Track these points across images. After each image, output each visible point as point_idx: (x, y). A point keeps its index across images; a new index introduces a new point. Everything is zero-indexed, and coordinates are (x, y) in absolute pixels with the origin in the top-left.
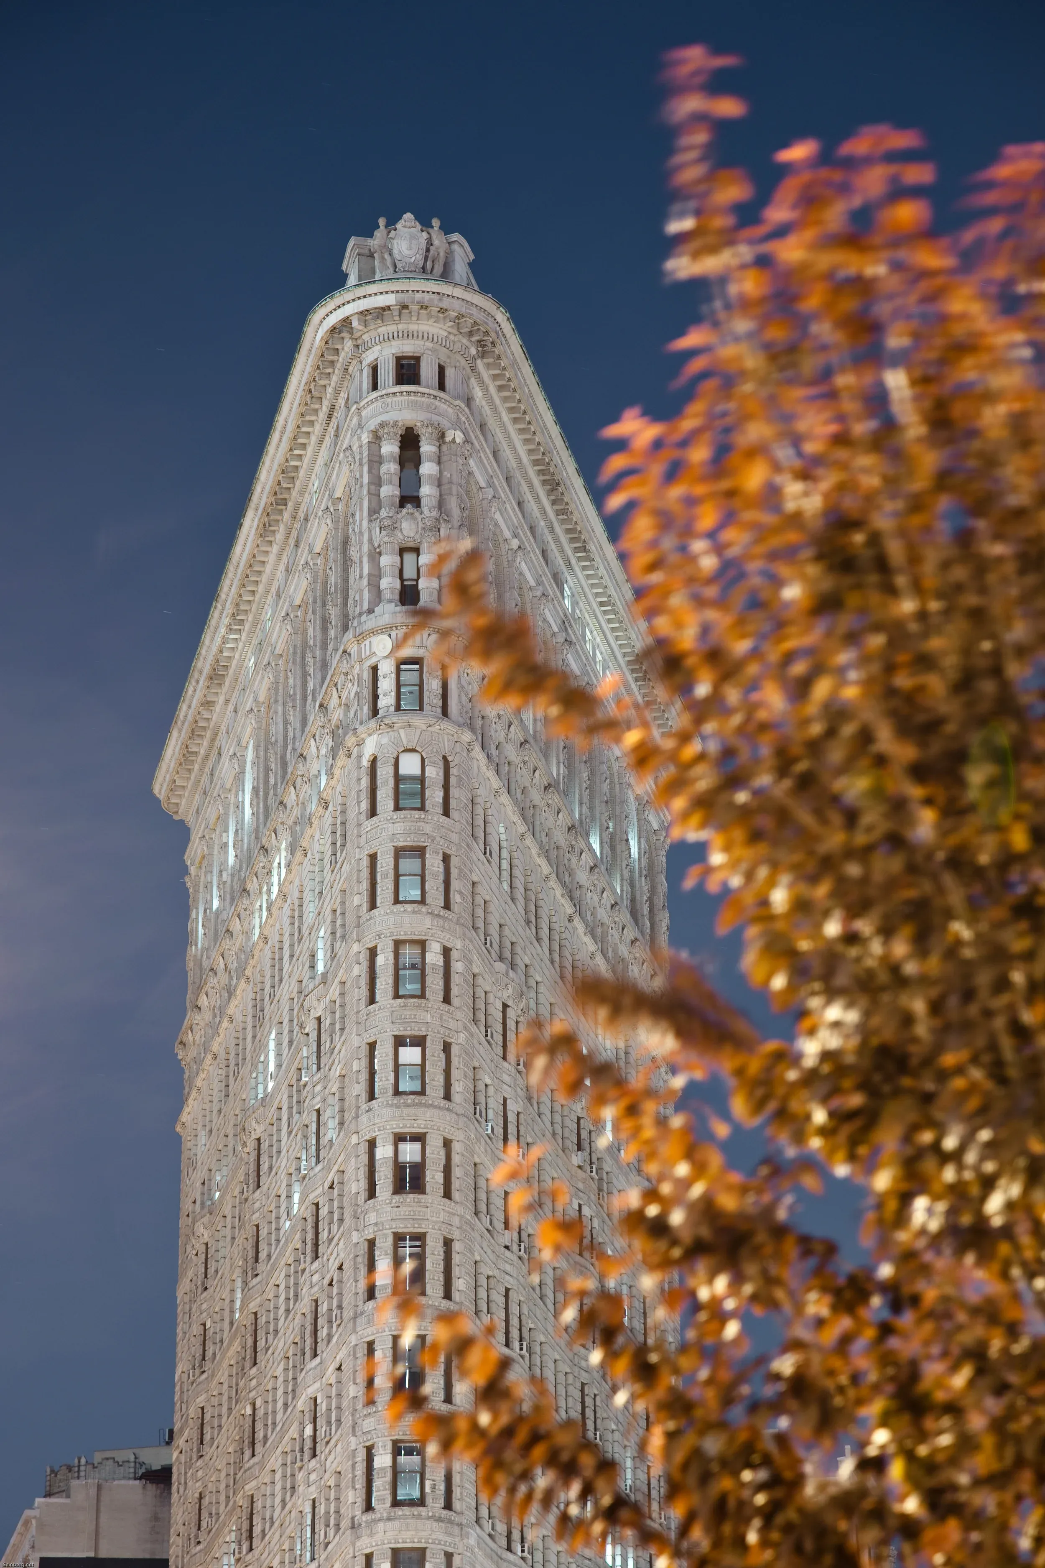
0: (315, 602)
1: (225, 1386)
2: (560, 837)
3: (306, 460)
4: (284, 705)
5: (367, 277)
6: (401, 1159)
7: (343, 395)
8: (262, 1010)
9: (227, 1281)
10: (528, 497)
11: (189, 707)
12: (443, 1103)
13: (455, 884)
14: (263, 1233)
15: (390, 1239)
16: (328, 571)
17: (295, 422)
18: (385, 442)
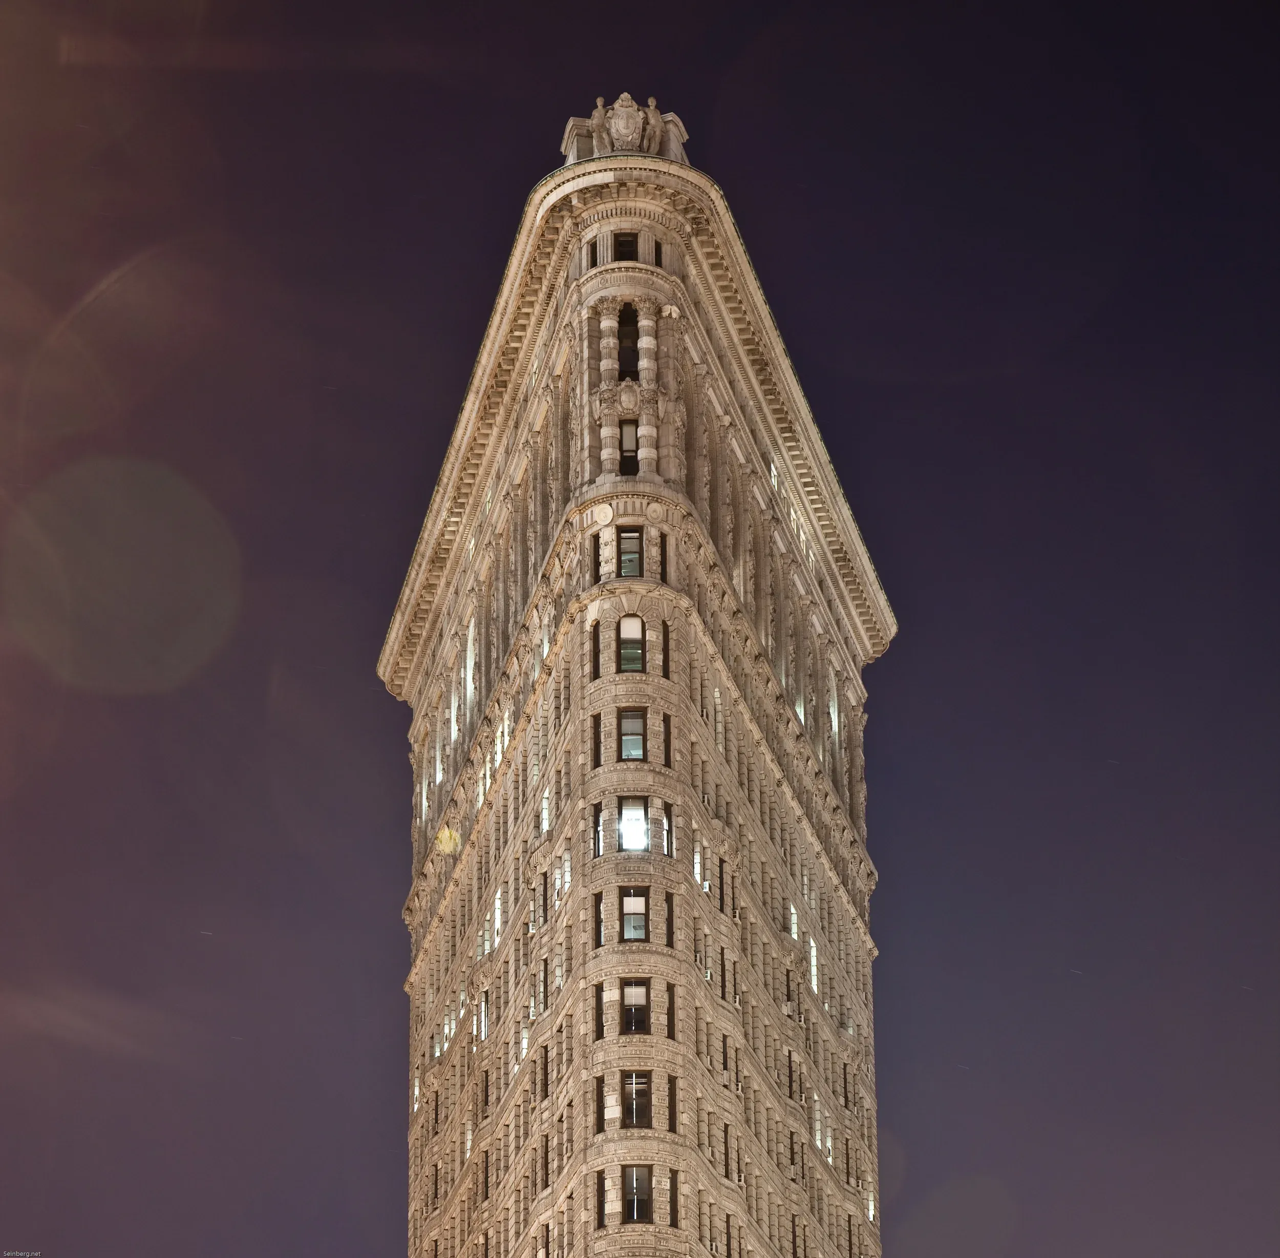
0: (535, 479)
1: (458, 1220)
2: (770, 706)
3: (526, 342)
4: (505, 582)
5: (585, 156)
6: (627, 1002)
7: (563, 274)
8: (488, 872)
9: (457, 1125)
10: (739, 376)
11: (412, 591)
12: (666, 950)
13: (675, 744)
14: (493, 1078)
15: (618, 1076)
16: (549, 446)
17: (515, 303)
18: (604, 317)
